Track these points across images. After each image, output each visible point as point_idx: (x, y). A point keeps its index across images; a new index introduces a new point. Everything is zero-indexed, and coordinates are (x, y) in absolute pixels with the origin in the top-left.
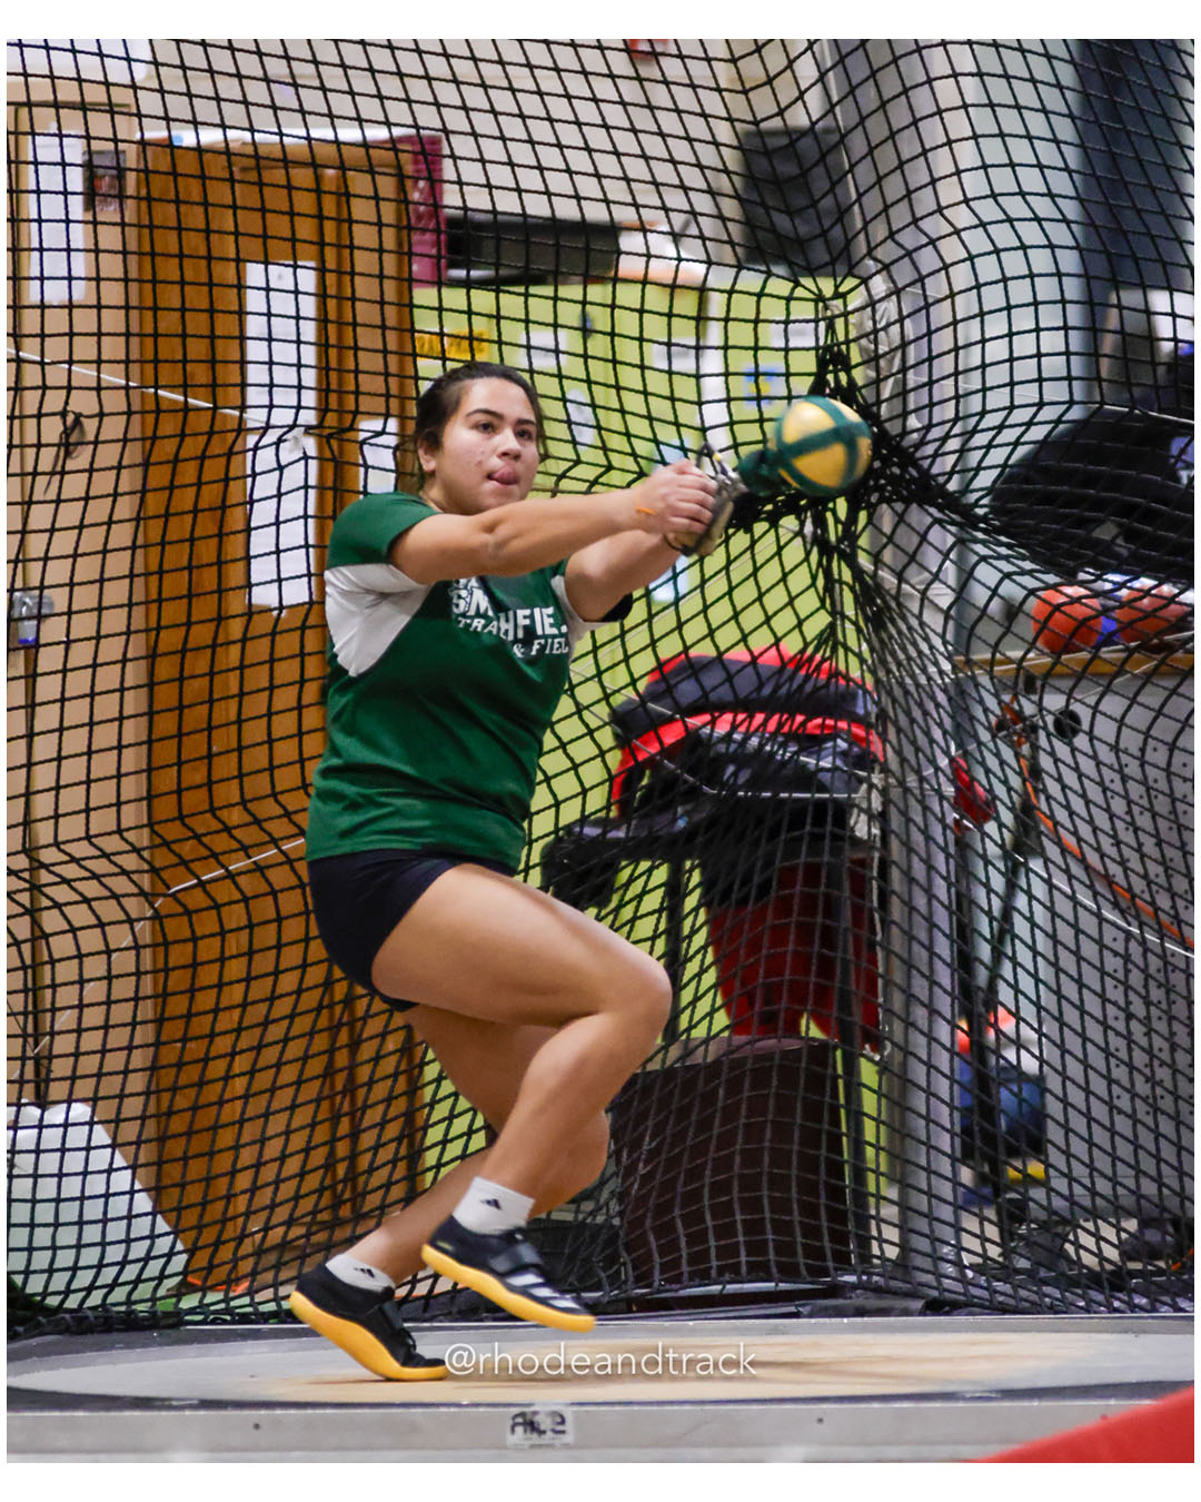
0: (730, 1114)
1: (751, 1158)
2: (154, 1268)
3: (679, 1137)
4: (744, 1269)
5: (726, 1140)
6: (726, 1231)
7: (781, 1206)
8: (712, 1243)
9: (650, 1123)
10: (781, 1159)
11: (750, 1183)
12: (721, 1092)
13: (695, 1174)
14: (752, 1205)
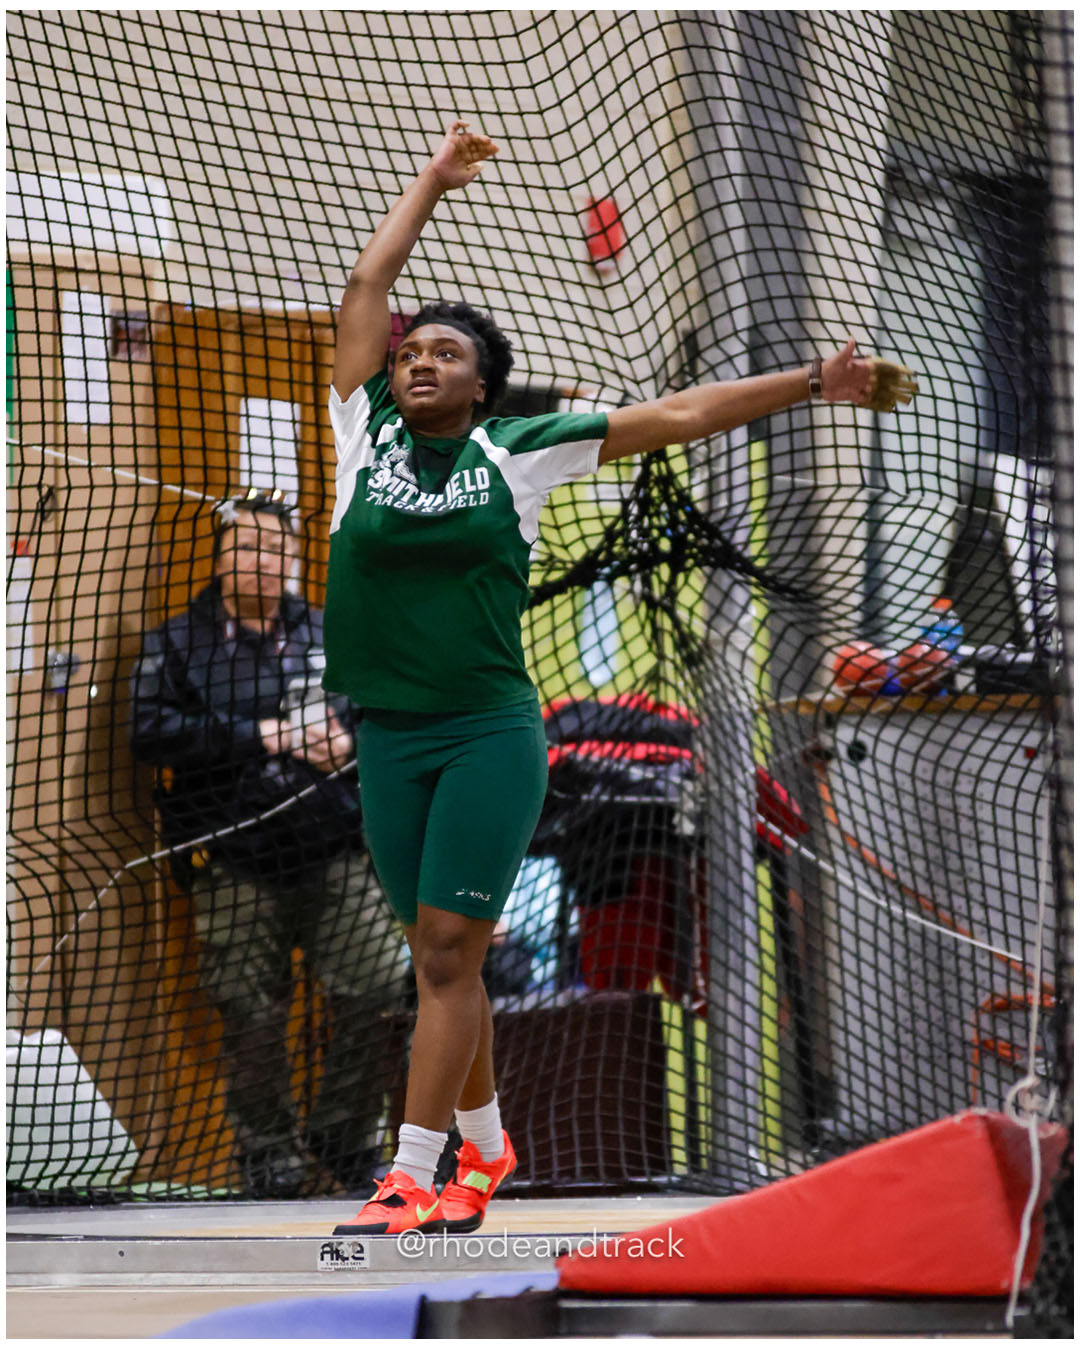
0: (572, 1051)
1: (587, 1085)
2: (111, 1163)
3: (532, 1070)
4: (578, 1172)
5: (568, 1071)
6: (565, 1143)
7: (609, 1122)
8: (555, 1152)
9: (509, 1057)
10: (610, 1085)
11: (585, 1105)
12: (566, 1035)
13: (544, 1098)
14: (586, 1122)
